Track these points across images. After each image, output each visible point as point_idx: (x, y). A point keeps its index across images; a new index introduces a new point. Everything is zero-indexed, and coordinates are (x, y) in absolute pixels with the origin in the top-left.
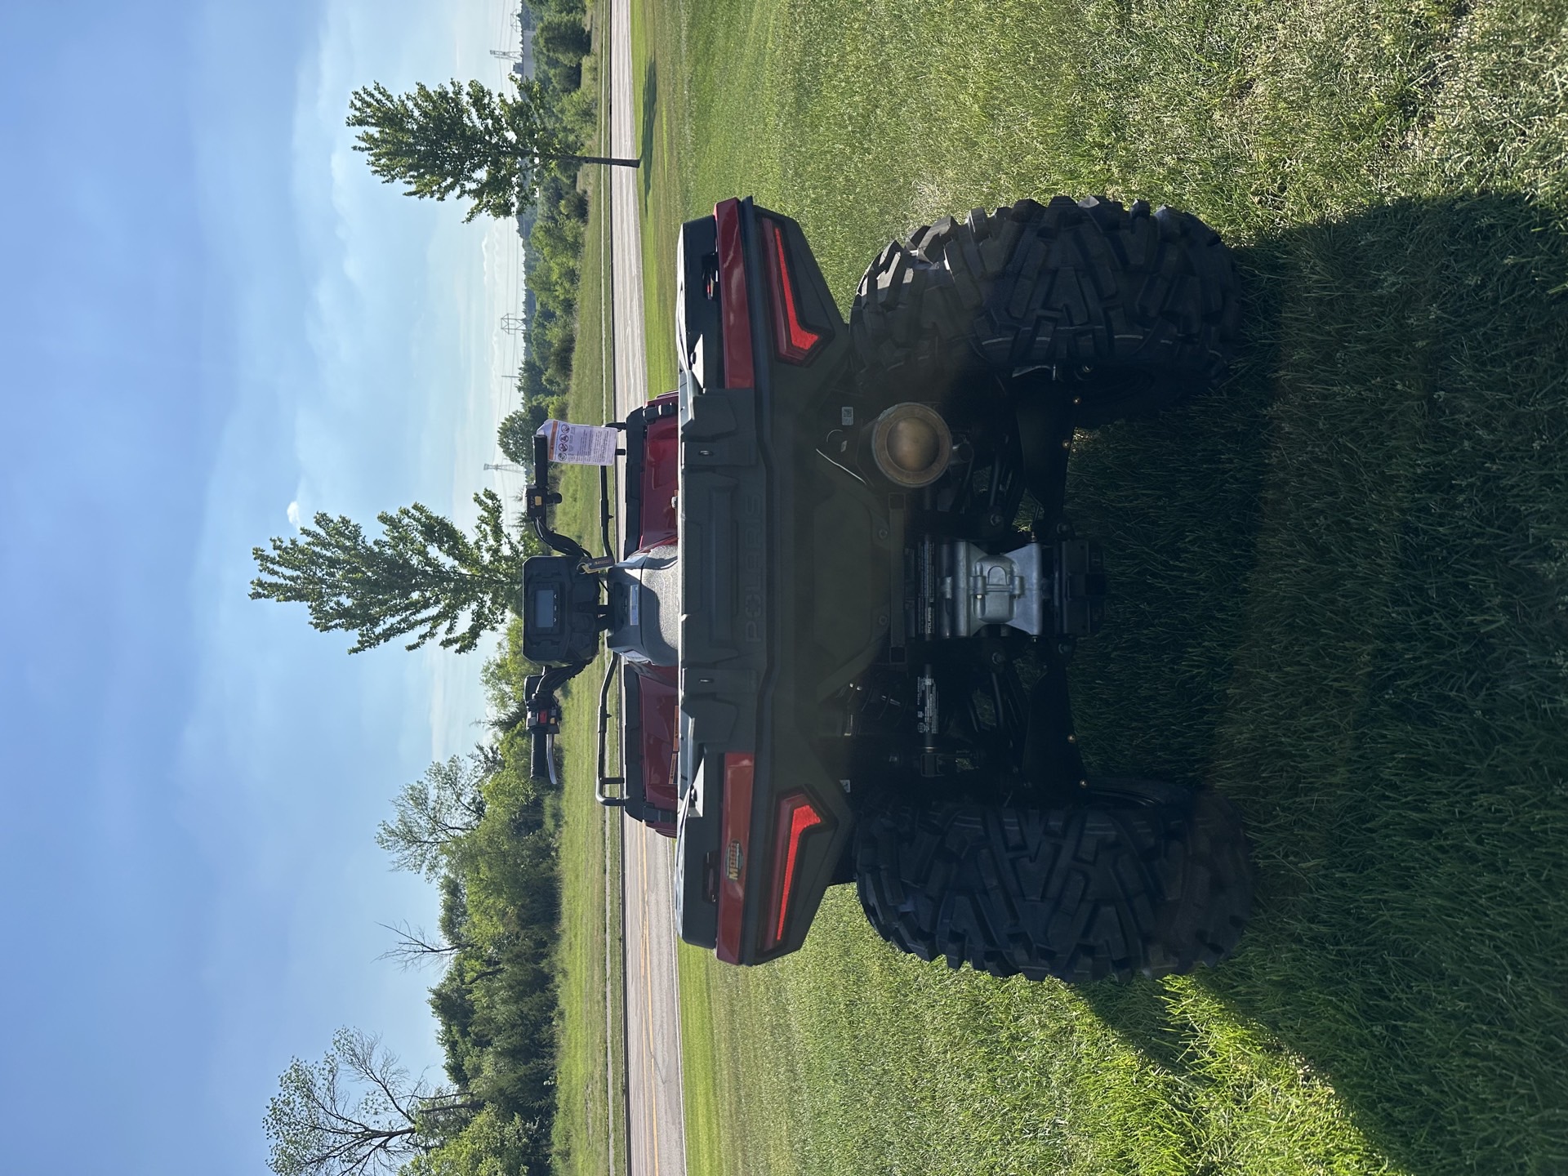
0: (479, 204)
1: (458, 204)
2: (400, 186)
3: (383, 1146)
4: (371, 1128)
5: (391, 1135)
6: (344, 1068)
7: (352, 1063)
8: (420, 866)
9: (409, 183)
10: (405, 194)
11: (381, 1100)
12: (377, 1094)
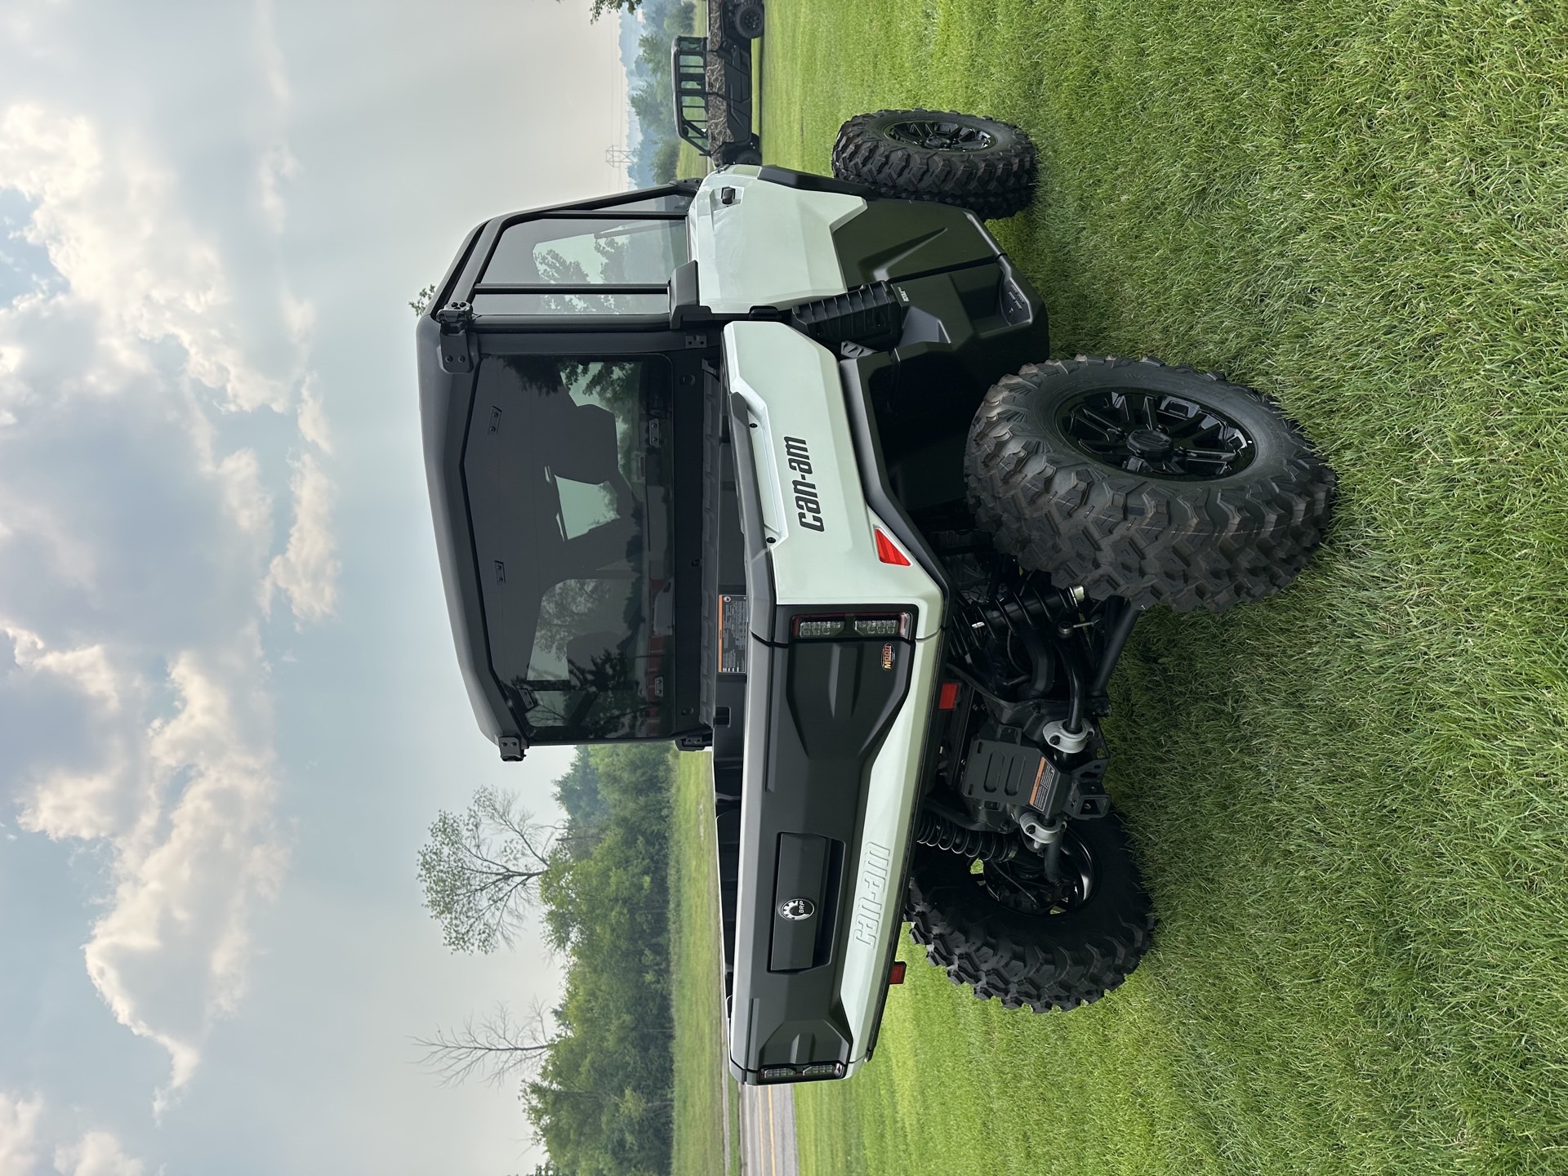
3: (523, 883)
4: (511, 869)
5: (530, 876)
6: (485, 821)
7: (492, 817)
8: (551, 647)
11: (519, 847)
12: (514, 842)
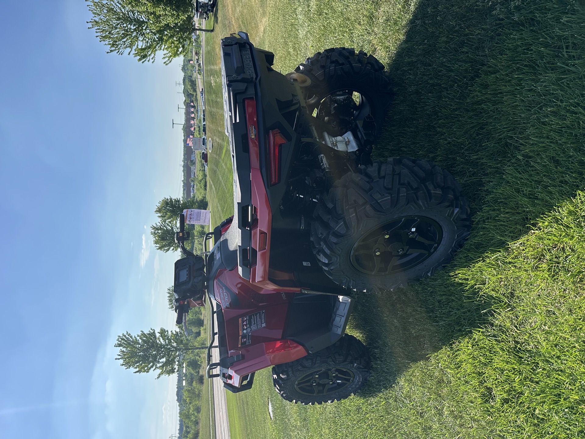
0: (162, 371)
1: (154, 373)
2: (132, 370)
9: (136, 368)
10: (134, 373)
